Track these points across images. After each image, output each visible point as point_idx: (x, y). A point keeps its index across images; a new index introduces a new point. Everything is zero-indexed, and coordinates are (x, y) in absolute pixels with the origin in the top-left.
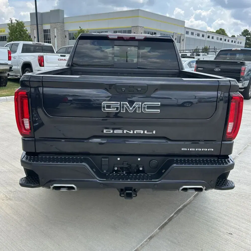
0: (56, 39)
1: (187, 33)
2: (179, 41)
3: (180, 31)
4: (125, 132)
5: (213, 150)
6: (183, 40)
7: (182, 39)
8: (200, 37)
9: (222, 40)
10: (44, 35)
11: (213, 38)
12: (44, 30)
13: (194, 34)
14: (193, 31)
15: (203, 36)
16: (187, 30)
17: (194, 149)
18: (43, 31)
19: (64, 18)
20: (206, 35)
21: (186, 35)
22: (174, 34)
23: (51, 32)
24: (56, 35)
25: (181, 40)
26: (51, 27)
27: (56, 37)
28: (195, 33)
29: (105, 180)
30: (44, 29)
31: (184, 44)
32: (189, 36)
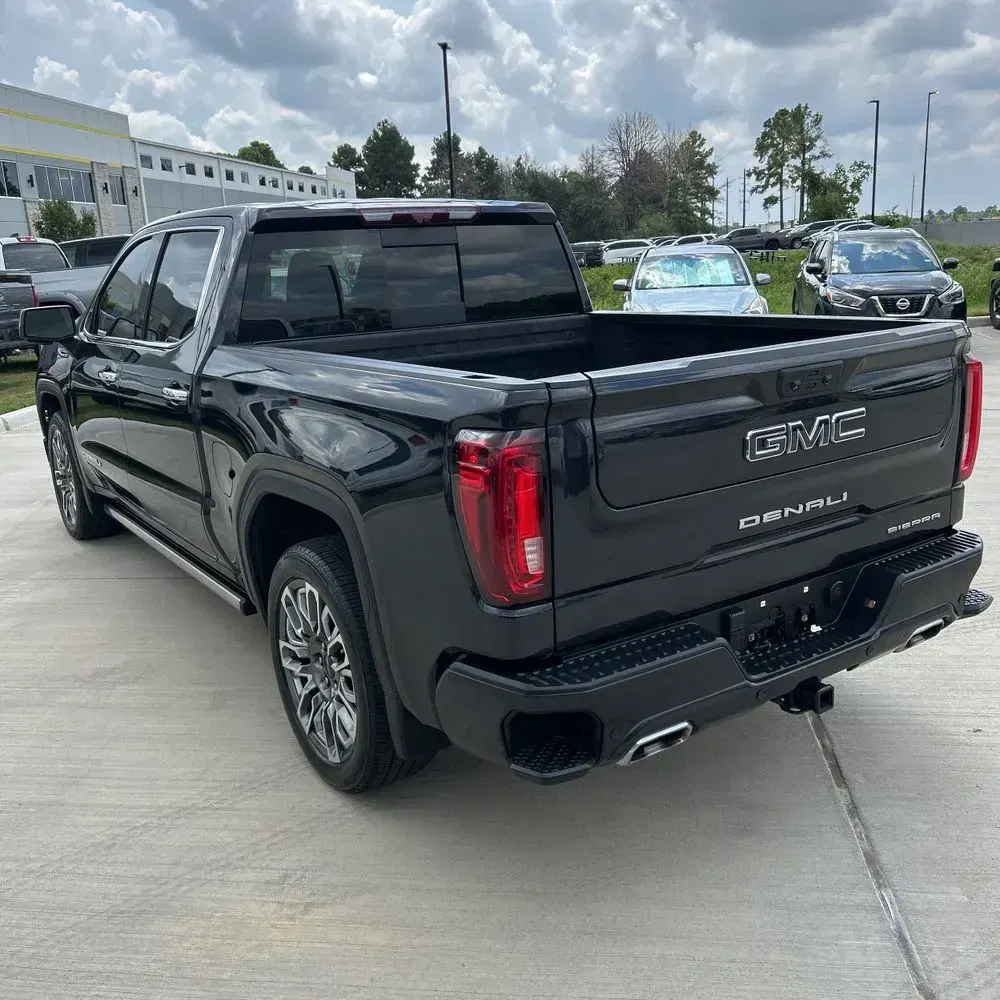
1: (146, 161)
2: (119, 196)
3: (118, 158)
4: (786, 514)
5: (938, 515)
6: (135, 191)
7: (129, 186)
8: (200, 178)
9: (280, 185)
11: (245, 178)
13: (175, 166)
14: (167, 155)
15: (209, 173)
16: (146, 151)
17: (908, 525)
20: (219, 167)
21: (145, 173)
22: (94, 165)
25: (129, 192)
28: (177, 161)
29: (765, 674)
31: (143, 209)
32: (156, 173)
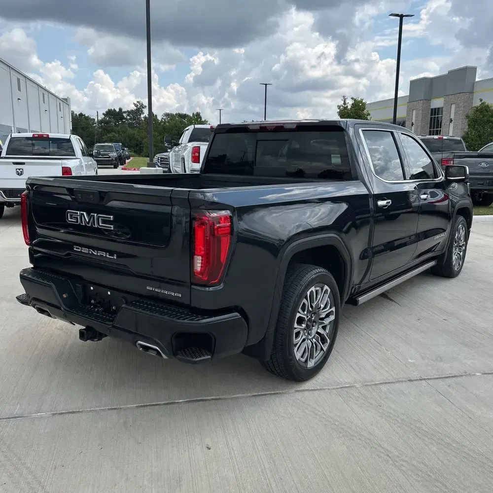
0: (452, 125)
4: (90, 252)
10: (431, 118)
12: (432, 110)
17: (159, 291)
18: (430, 112)
19: (474, 83)
23: (444, 113)
24: (452, 117)
26: (446, 102)
27: (452, 122)
30: (431, 107)
